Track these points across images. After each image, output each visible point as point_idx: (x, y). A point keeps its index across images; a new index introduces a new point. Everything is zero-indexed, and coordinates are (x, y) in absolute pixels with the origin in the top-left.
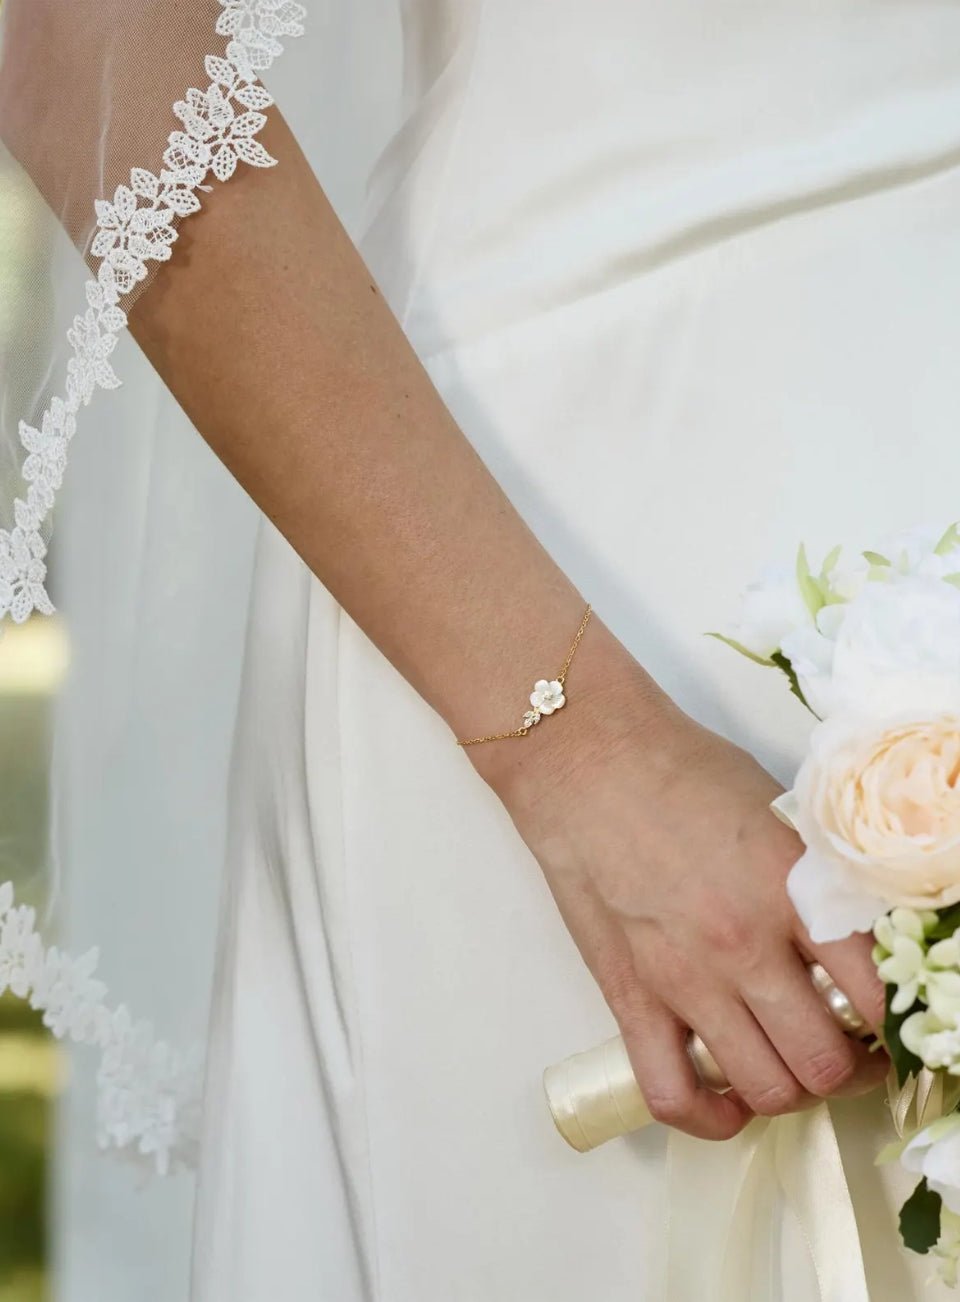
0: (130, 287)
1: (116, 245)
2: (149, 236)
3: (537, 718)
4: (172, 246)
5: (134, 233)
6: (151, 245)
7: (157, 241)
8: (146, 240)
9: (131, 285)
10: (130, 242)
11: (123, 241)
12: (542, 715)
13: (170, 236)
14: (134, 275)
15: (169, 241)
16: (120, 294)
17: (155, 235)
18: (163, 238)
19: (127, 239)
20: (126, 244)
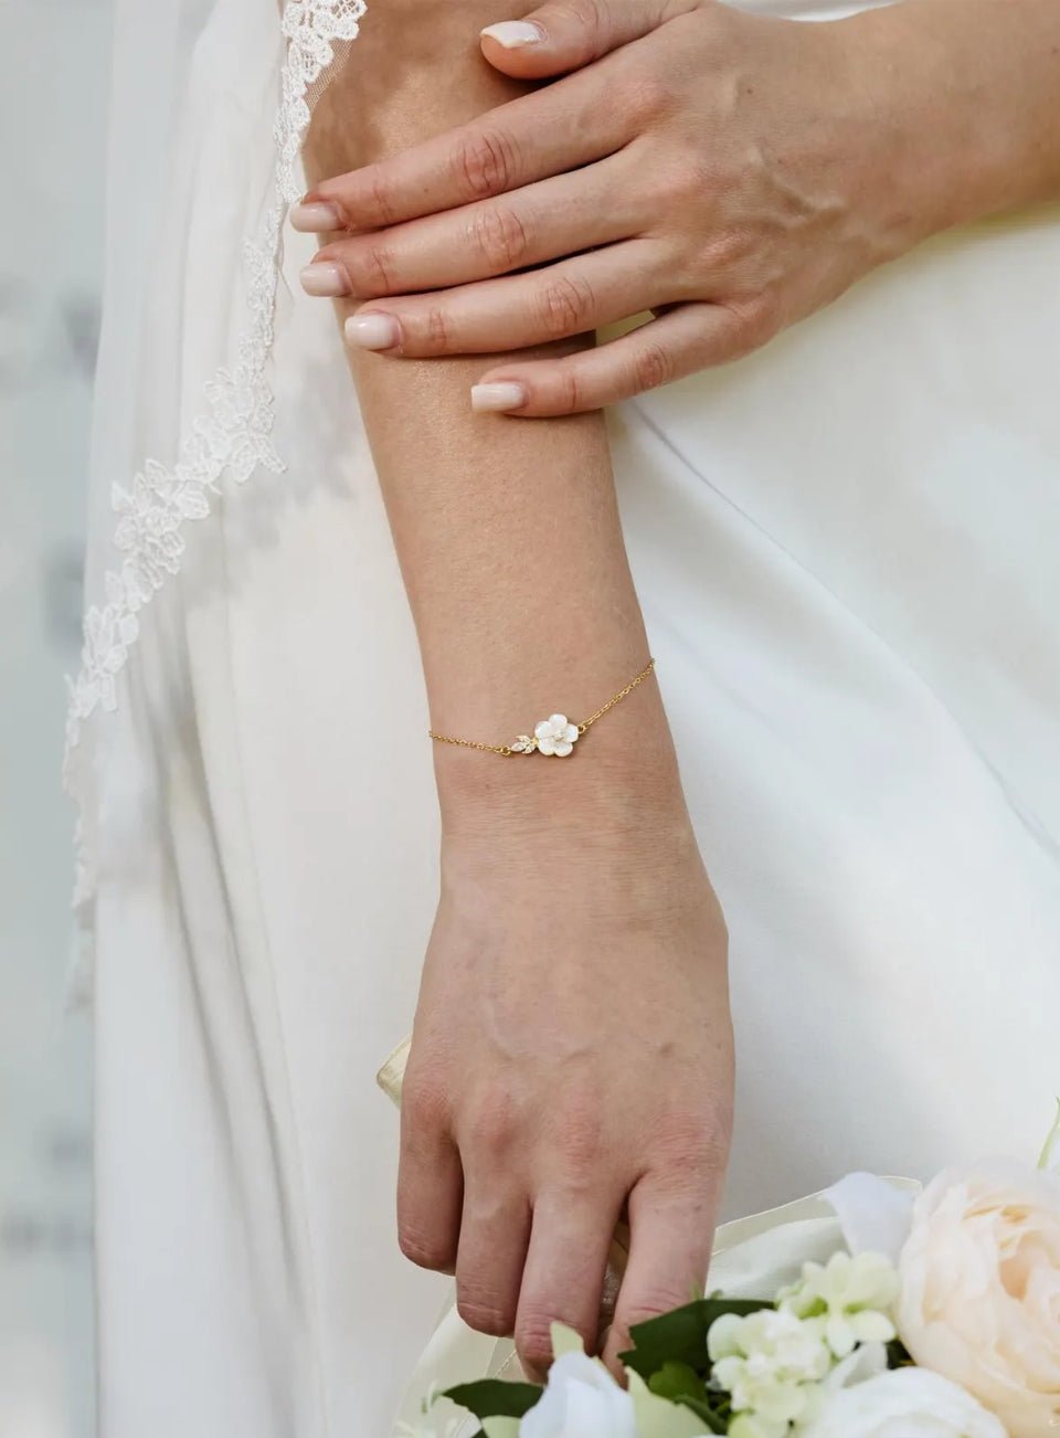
0: (316, 75)
1: (302, 23)
2: (335, 9)
3: (529, 750)
4: (359, 21)
5: (319, 7)
6: (337, 21)
7: (344, 16)
8: (331, 15)
9: (317, 70)
10: (315, 18)
11: (307, 17)
12: (537, 749)
13: (358, 9)
14: (319, 60)
15: (356, 16)
16: (306, 84)
17: (341, 8)
18: (349, 12)
19: (312, 14)
20: (311, 20)
